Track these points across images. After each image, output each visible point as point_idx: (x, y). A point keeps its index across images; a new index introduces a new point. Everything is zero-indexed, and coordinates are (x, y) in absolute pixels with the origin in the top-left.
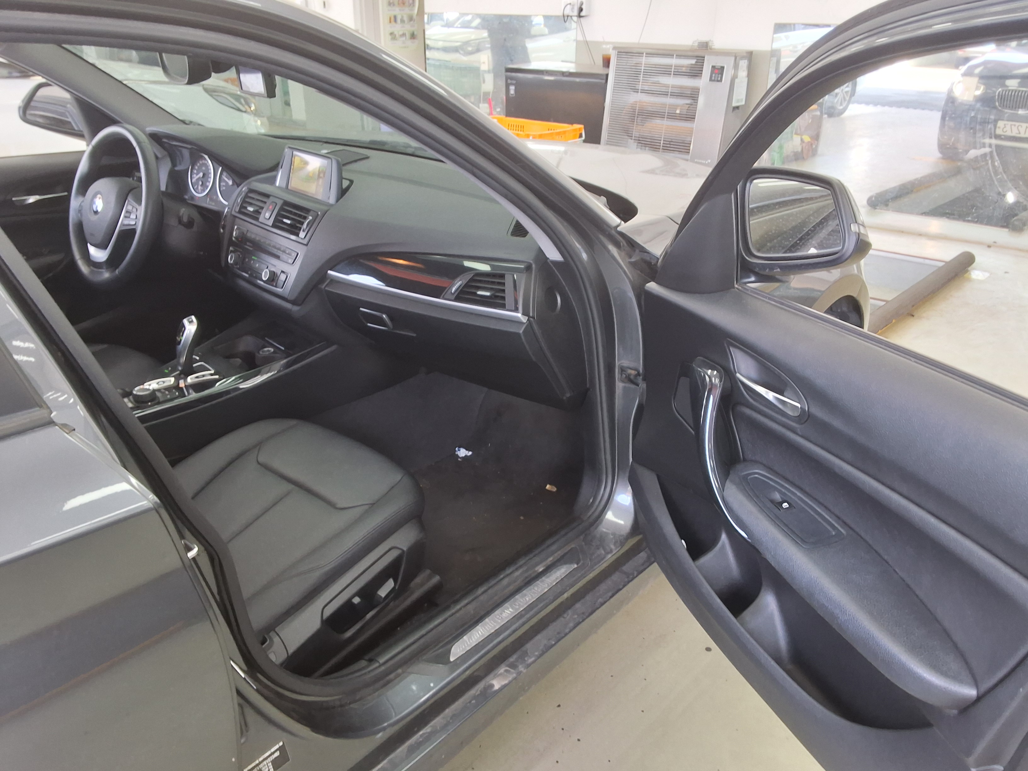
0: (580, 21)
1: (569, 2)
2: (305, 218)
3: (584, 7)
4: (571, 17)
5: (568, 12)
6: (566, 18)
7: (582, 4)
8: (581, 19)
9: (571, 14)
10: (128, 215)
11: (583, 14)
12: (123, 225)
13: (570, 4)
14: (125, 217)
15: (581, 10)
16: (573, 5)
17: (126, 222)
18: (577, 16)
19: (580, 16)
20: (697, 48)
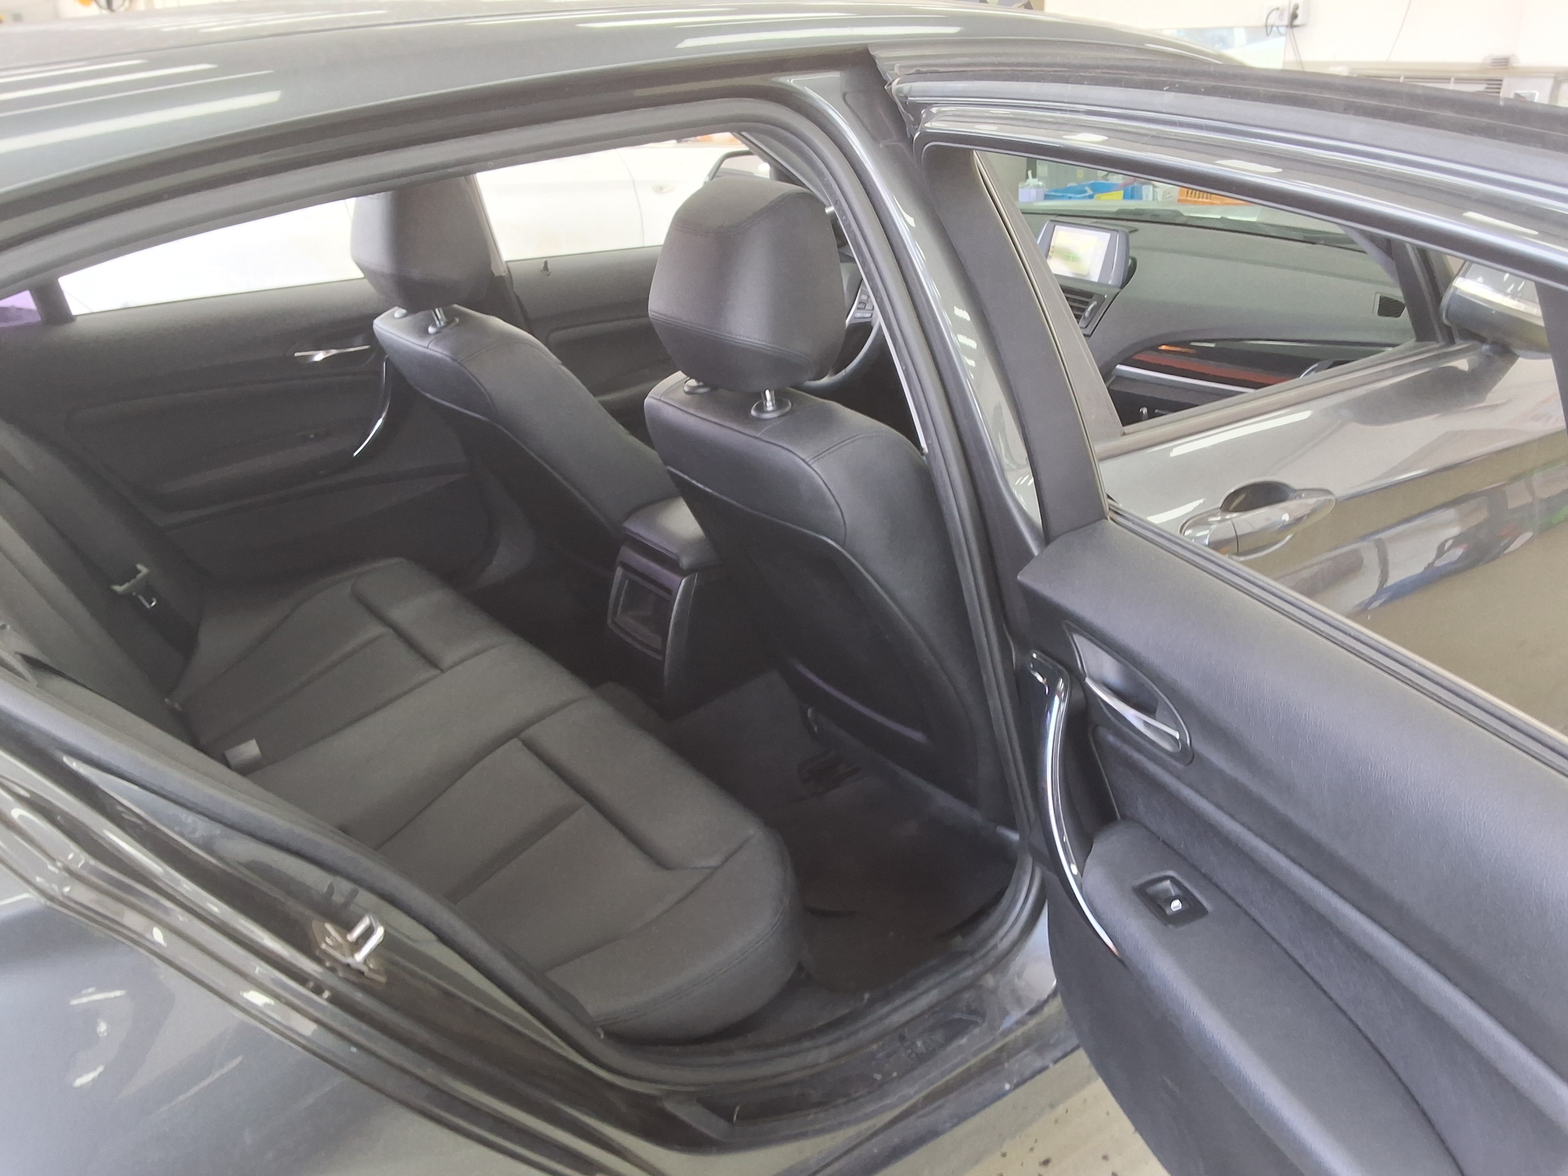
0: (1293, 33)
1: (1275, 6)
2: (1087, 304)
3: (1299, 12)
4: (1278, 27)
5: (1273, 19)
6: (1269, 30)
7: (1296, 8)
8: (1295, 30)
9: (1278, 23)
10: (862, 306)
11: (1297, 22)
12: (854, 318)
13: (1278, 9)
14: (858, 308)
15: (1294, 16)
16: (1282, 11)
17: (858, 315)
18: (1287, 26)
19: (1291, 25)
20: (1490, 67)
